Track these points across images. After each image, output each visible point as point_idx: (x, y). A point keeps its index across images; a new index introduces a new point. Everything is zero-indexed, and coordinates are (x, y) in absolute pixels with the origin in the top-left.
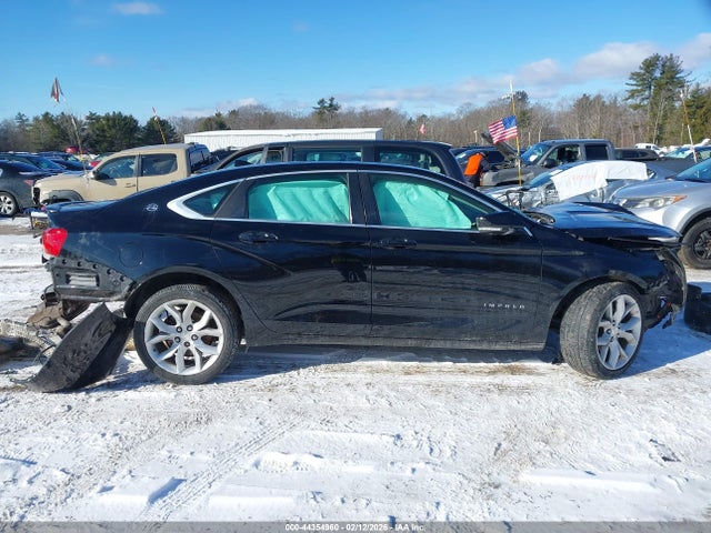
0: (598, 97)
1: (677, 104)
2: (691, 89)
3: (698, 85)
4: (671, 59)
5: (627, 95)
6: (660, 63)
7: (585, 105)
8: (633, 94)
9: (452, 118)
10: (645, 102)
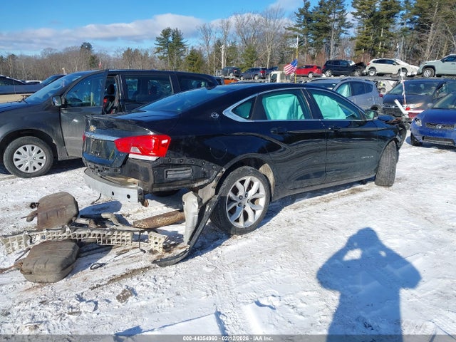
0: (136, 50)
1: (182, 57)
2: (189, 49)
3: (192, 47)
4: (177, 31)
5: (156, 50)
6: (171, 33)
7: (130, 54)
8: (159, 50)
9: (38, 58)
10: (165, 56)
